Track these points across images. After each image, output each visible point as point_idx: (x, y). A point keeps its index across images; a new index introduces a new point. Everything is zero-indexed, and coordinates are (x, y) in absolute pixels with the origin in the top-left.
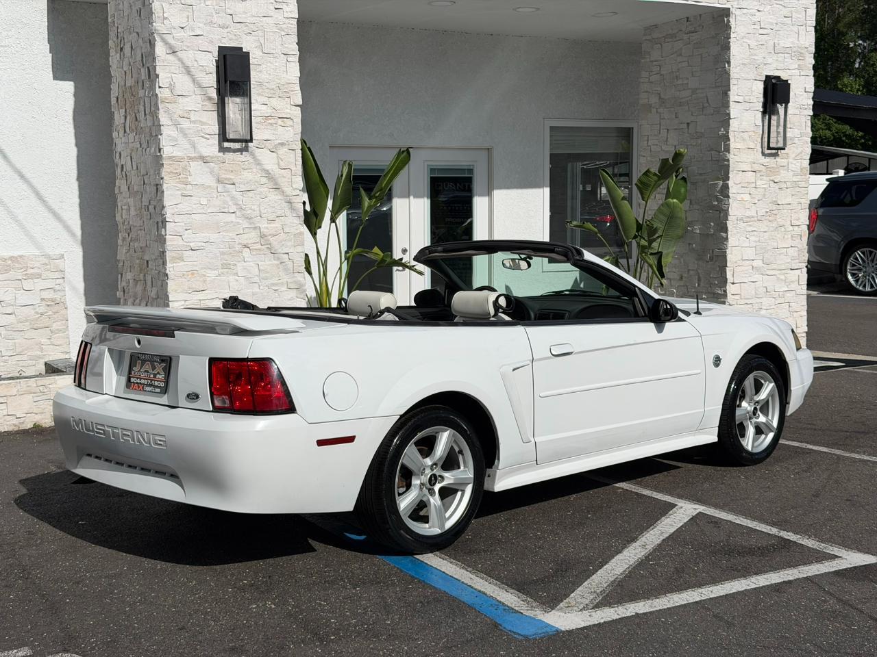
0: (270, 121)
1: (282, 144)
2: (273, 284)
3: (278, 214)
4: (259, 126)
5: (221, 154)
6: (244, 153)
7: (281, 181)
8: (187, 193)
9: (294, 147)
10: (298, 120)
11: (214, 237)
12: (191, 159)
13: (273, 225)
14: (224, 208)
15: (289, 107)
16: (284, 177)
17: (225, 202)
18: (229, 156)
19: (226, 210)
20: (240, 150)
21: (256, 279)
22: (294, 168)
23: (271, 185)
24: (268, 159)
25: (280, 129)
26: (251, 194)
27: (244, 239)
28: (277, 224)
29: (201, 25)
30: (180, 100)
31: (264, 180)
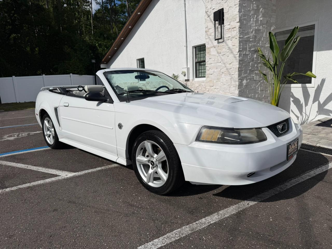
0: (230, 30)
1: (233, 37)
2: (229, 85)
3: (231, 61)
4: (227, 33)
5: (218, 44)
6: (223, 43)
7: (233, 50)
8: (210, 58)
9: (237, 37)
10: (238, 27)
11: (215, 70)
12: (211, 47)
13: (230, 65)
14: (218, 61)
15: (236, 23)
16: (234, 48)
17: (218, 59)
18: (220, 44)
19: (218, 62)
20: (222, 42)
21: (225, 83)
22: (236, 45)
23: (230, 52)
24: (230, 43)
25: (233, 32)
26: (224, 56)
27: (222, 71)
28: (231, 65)
29: (214, 5)
30: (210, 30)
31: (228, 51)
